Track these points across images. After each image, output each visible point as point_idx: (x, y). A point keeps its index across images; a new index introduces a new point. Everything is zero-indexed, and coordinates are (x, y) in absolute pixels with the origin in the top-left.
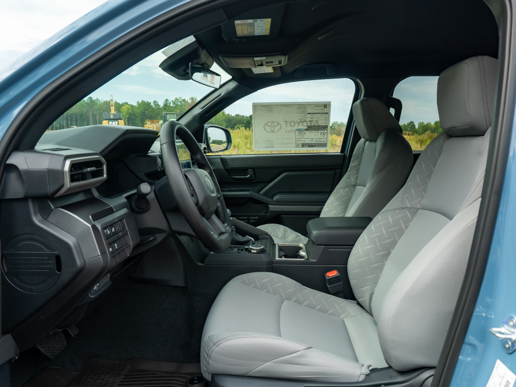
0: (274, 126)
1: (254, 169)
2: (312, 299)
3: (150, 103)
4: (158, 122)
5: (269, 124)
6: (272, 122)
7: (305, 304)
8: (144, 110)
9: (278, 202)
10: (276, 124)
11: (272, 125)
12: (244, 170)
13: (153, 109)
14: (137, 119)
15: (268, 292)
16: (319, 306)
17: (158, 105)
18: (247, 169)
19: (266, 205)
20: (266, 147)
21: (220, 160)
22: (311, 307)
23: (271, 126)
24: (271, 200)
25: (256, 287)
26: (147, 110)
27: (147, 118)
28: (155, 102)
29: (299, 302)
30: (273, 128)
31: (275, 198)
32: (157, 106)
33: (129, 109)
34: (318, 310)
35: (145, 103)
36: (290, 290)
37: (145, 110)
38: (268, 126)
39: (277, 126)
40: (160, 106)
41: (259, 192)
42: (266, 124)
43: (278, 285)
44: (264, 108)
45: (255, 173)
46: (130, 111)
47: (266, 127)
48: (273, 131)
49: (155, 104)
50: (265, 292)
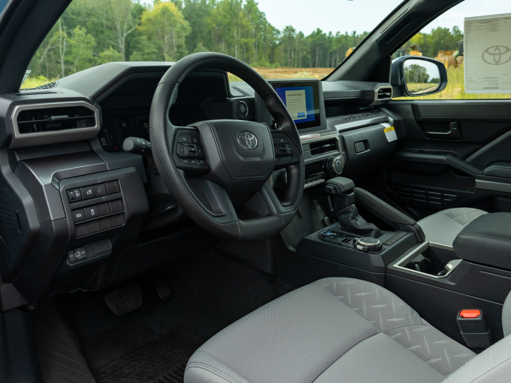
0: (500, 54)
1: (459, 122)
2: (427, 344)
3: (448, 30)
4: (451, 54)
5: (491, 51)
6: (497, 47)
7: (413, 348)
8: (439, 39)
9: (491, 177)
10: (503, 50)
11: (497, 52)
12: (443, 123)
13: (452, 36)
14: (430, 50)
15: (360, 312)
16: (436, 360)
17: (458, 31)
18: (449, 122)
19: (472, 178)
20: (485, 88)
21: (410, 107)
22: (422, 356)
23: (494, 54)
24: (480, 172)
25: (344, 301)
26: (442, 39)
27: (442, 49)
28: (455, 27)
29: (403, 343)
30: (497, 58)
31: (487, 170)
32: (456, 32)
33: (420, 39)
34: (433, 366)
35: (442, 30)
36: (395, 320)
37: (441, 39)
38: (490, 54)
39: (505, 53)
40: (460, 32)
41: (464, 159)
42: (487, 51)
43: (379, 306)
44: (483, 24)
45: (459, 128)
46: (422, 41)
47: (486, 56)
48: (497, 63)
49: (455, 30)
50: (356, 311)
